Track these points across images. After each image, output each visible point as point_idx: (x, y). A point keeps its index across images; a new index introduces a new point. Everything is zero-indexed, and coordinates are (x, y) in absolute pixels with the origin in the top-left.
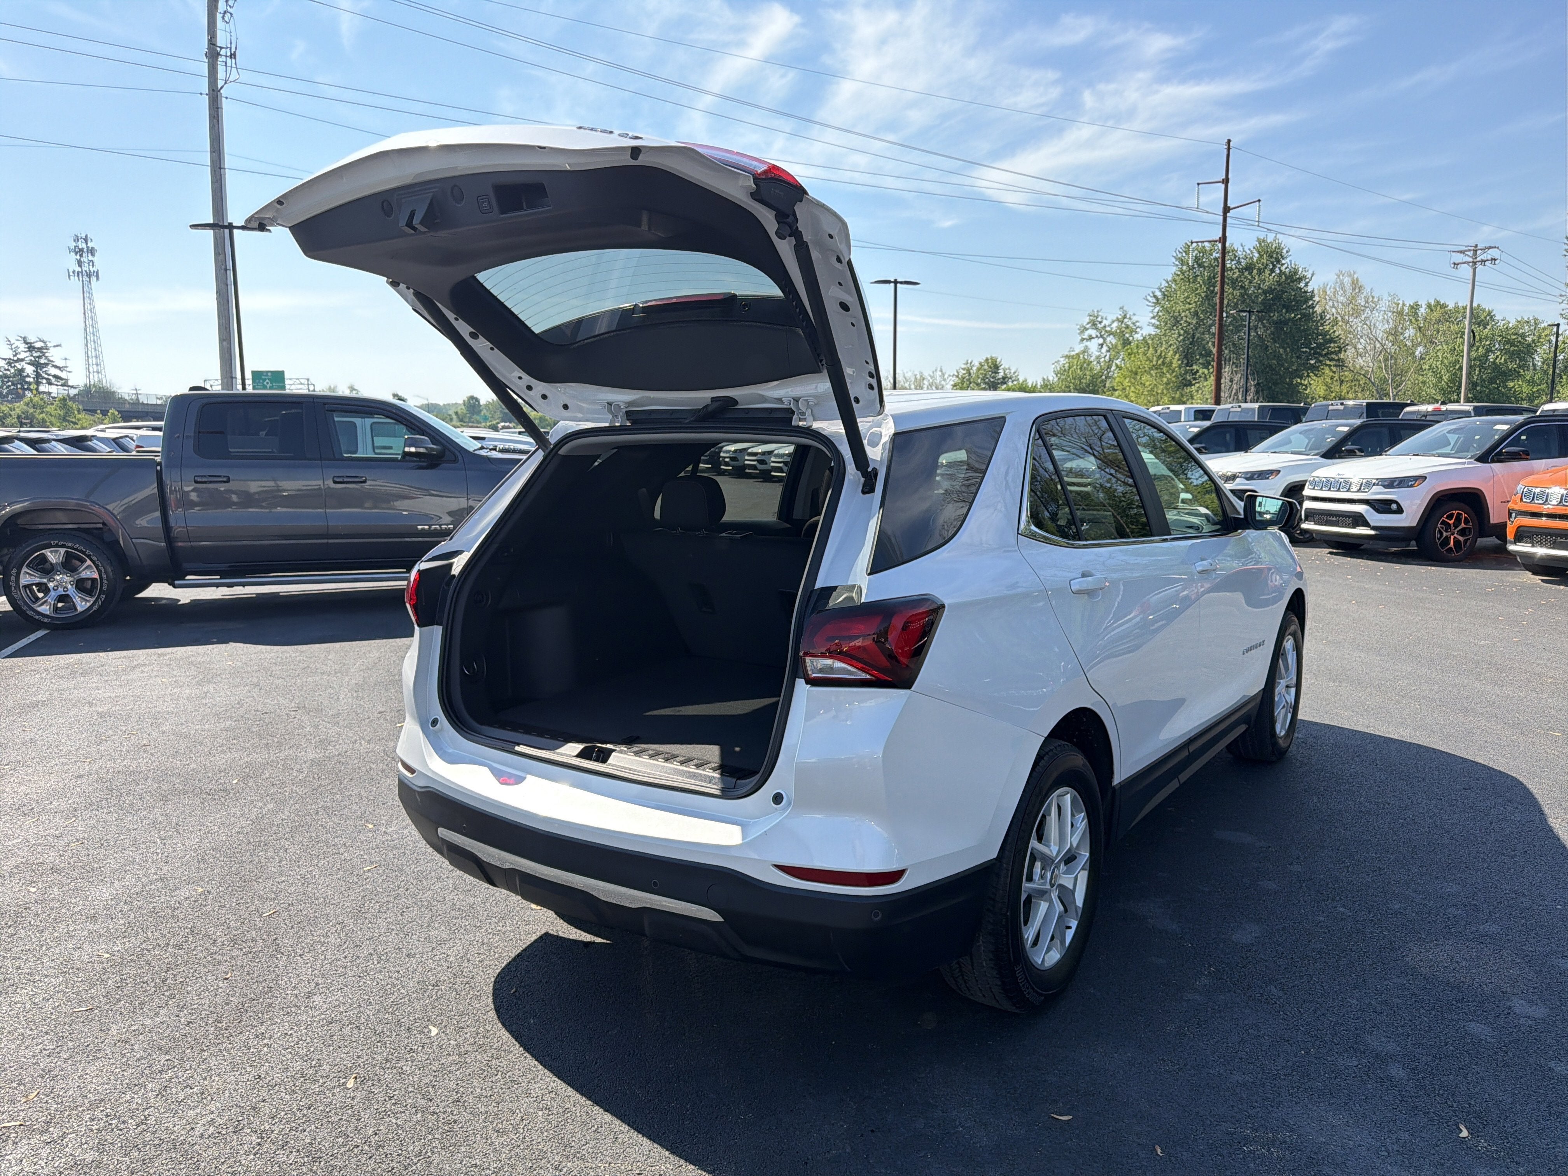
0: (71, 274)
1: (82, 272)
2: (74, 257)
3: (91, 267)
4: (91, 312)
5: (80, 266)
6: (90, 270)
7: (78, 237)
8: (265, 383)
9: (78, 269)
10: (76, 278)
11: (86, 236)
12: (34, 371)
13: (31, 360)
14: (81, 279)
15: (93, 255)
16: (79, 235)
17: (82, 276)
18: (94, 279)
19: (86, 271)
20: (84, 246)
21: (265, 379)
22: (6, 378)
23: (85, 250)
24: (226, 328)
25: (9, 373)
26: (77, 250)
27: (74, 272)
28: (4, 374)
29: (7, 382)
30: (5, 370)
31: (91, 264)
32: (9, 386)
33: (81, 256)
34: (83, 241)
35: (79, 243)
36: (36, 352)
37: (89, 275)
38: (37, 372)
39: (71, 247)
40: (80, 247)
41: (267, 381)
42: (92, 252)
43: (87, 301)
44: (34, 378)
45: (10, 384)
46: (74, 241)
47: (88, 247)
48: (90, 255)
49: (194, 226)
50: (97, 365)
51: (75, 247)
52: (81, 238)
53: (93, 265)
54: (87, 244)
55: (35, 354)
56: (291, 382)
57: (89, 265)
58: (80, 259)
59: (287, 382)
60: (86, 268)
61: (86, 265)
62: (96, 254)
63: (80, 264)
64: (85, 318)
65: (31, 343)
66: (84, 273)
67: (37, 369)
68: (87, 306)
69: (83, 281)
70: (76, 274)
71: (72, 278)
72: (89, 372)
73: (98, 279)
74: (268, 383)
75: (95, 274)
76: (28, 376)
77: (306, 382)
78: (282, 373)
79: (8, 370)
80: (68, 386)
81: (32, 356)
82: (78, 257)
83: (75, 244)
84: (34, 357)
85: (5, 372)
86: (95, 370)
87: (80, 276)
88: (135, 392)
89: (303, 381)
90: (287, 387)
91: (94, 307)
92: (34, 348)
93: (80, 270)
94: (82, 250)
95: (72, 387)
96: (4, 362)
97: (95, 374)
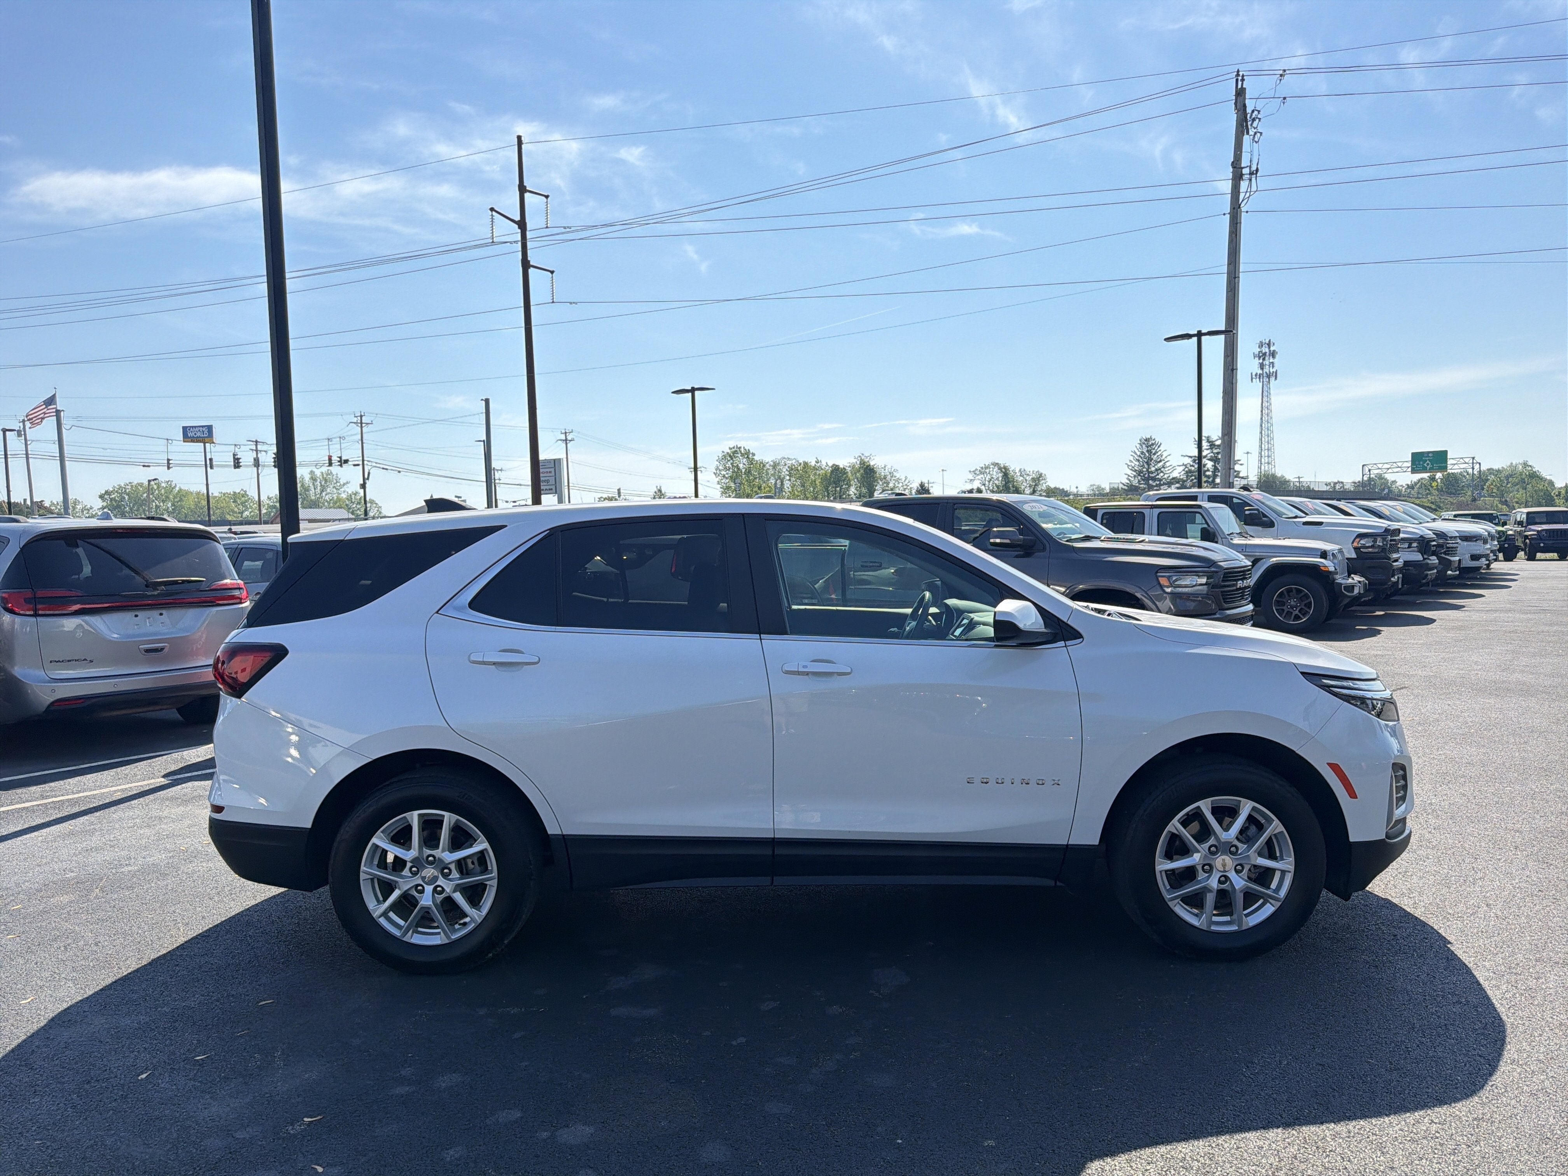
0: (1254, 377)
1: (1263, 374)
2: (1257, 361)
3: (1271, 368)
4: (1268, 409)
5: (1262, 369)
6: (1270, 371)
7: (1262, 343)
8: (1425, 465)
9: (1260, 371)
10: (1258, 379)
11: (1270, 341)
12: (1213, 466)
13: (1211, 456)
14: (1261, 380)
15: (1274, 357)
16: (1264, 341)
17: (1263, 377)
18: (1272, 379)
19: (1266, 373)
20: (1267, 350)
21: (1426, 460)
22: (1190, 473)
23: (1267, 354)
24: (1229, 423)
25: (1193, 468)
26: (1261, 355)
27: (1256, 375)
28: (1189, 470)
29: (1191, 476)
30: (1191, 466)
31: (1271, 366)
32: (1193, 480)
33: (1264, 359)
34: (1267, 346)
35: (1263, 348)
36: (1216, 449)
37: (1269, 376)
38: (1215, 466)
39: (1256, 353)
40: (1264, 351)
41: (1428, 462)
42: (1273, 354)
43: (1265, 399)
44: (1212, 472)
45: (1193, 478)
46: (1259, 347)
47: (1270, 351)
48: (1271, 357)
49: (1168, 339)
50: (1268, 457)
51: (1259, 352)
52: (1265, 343)
53: (1273, 367)
54: (1269, 348)
55: (1215, 451)
56: (1454, 462)
57: (1270, 367)
58: (1262, 363)
59: (1450, 462)
60: (1266, 370)
61: (1267, 367)
62: (1277, 356)
63: (1262, 366)
64: (1262, 415)
65: (1213, 442)
66: (1265, 374)
67: (1215, 464)
68: (1265, 404)
69: (1263, 382)
70: (1258, 377)
71: (1254, 380)
72: (1261, 463)
73: (1276, 379)
74: (1428, 464)
75: (1274, 375)
76: (1208, 470)
77: (1471, 461)
78: (1446, 452)
79: (1193, 466)
80: (1239, 477)
81: (1212, 452)
82: (1261, 361)
83: (1259, 350)
84: (1214, 453)
85: (1190, 468)
86: (1266, 461)
87: (1261, 378)
88: (1297, 480)
89: (1467, 460)
90: (1449, 467)
91: (1271, 404)
92: (1215, 445)
93: (1261, 372)
94: (1265, 354)
95: (1242, 478)
96: (1190, 459)
97: (1266, 465)
